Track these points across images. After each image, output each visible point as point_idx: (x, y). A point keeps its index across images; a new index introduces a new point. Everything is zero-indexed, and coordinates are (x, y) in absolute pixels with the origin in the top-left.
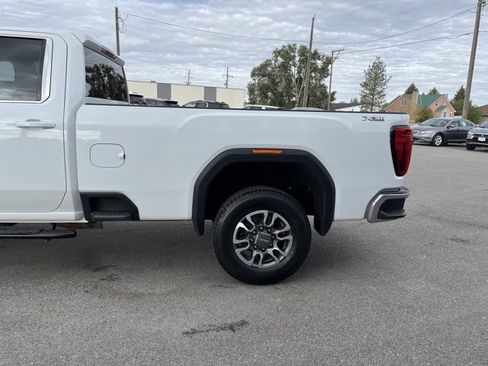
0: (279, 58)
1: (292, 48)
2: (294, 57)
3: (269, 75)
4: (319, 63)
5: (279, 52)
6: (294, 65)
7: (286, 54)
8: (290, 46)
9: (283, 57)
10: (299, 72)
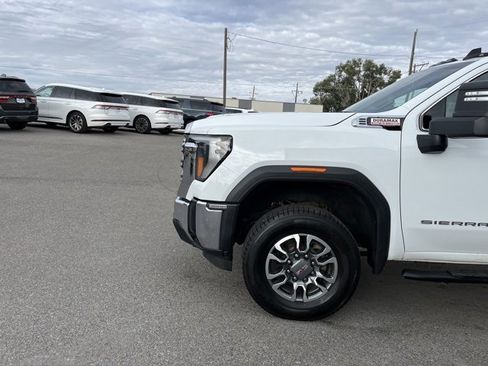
0: (343, 73)
1: (356, 63)
2: (360, 71)
3: (333, 90)
4: (386, 78)
5: (343, 68)
6: (359, 80)
7: (350, 69)
8: (355, 62)
9: (347, 72)
10: (364, 87)
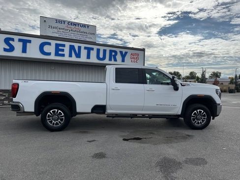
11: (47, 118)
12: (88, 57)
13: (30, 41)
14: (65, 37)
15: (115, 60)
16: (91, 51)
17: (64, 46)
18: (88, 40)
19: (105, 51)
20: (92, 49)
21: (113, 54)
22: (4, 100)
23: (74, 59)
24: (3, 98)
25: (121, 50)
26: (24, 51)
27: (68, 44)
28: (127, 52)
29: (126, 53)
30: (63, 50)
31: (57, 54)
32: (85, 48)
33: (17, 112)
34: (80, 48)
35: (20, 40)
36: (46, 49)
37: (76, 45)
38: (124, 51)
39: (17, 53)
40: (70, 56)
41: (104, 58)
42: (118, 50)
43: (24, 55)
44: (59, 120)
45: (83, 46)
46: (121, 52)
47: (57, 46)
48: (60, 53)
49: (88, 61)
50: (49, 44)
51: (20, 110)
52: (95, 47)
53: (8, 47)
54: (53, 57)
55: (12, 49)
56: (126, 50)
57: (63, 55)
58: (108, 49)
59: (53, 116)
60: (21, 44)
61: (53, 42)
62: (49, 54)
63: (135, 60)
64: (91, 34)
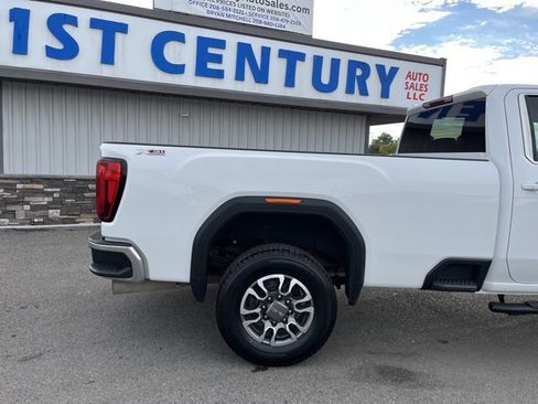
11: (243, 311)
12: (290, 81)
13: (123, 28)
14: (225, 18)
15: (364, 92)
16: (299, 63)
17: (221, 44)
18: (289, 28)
19: (335, 63)
20: (302, 57)
21: (359, 72)
22: (48, 207)
23: (249, 86)
24: (45, 200)
25: (381, 61)
26: (108, 56)
27: (232, 40)
28: (396, 69)
29: (394, 70)
30: (218, 59)
31: (201, 71)
32: (282, 53)
33: (114, 281)
34: (266, 51)
35: (95, 24)
36: (172, 53)
37: (257, 44)
38: (388, 64)
39: (87, 64)
40: (240, 76)
41: (332, 86)
42: (372, 61)
43: (107, 72)
44: (292, 321)
45: (275, 46)
46: (380, 68)
47: (203, 43)
48: (211, 66)
49: (289, 93)
50: (180, 38)
51: (130, 274)
52: (310, 52)
53: (58, 46)
54: (189, 79)
55: (70, 50)
56: (395, 63)
57: (219, 74)
58: (345, 57)
59: (267, 302)
60: (98, 35)
61: (192, 34)
62: (179, 69)
63: (418, 93)
64: (300, 10)
